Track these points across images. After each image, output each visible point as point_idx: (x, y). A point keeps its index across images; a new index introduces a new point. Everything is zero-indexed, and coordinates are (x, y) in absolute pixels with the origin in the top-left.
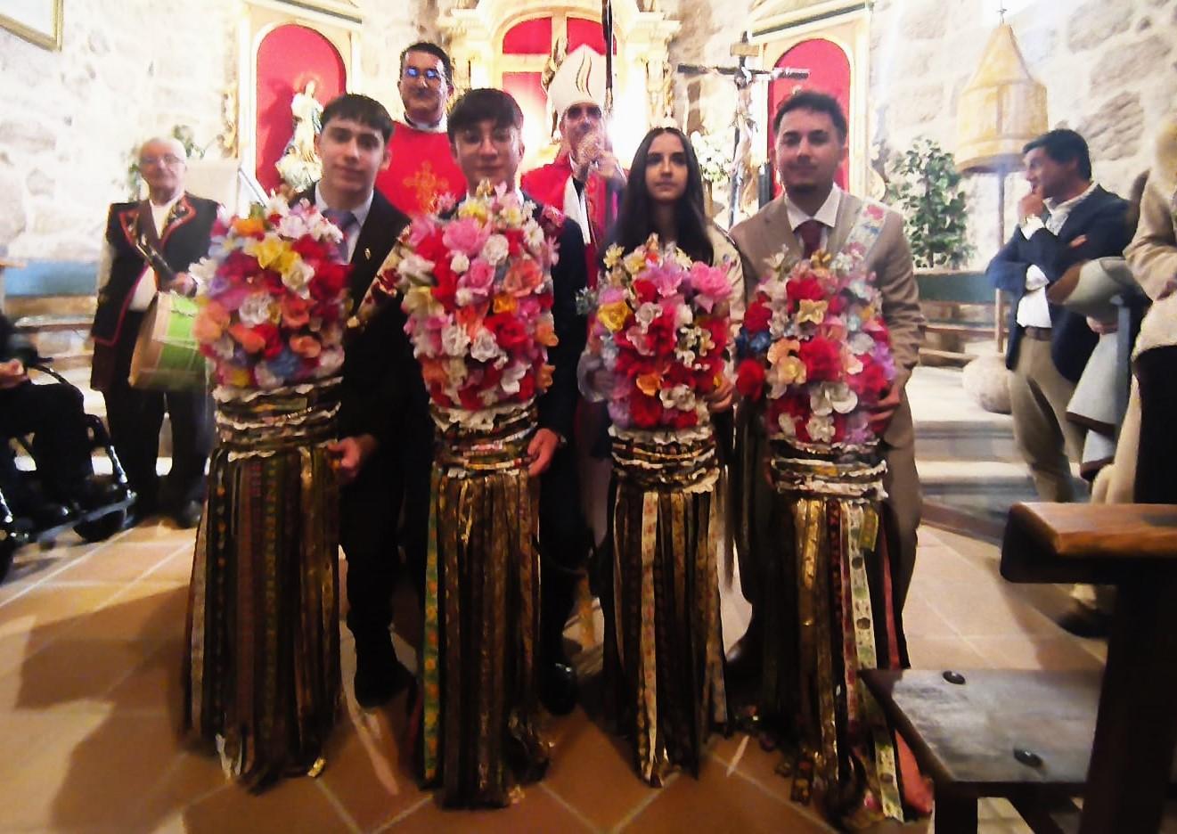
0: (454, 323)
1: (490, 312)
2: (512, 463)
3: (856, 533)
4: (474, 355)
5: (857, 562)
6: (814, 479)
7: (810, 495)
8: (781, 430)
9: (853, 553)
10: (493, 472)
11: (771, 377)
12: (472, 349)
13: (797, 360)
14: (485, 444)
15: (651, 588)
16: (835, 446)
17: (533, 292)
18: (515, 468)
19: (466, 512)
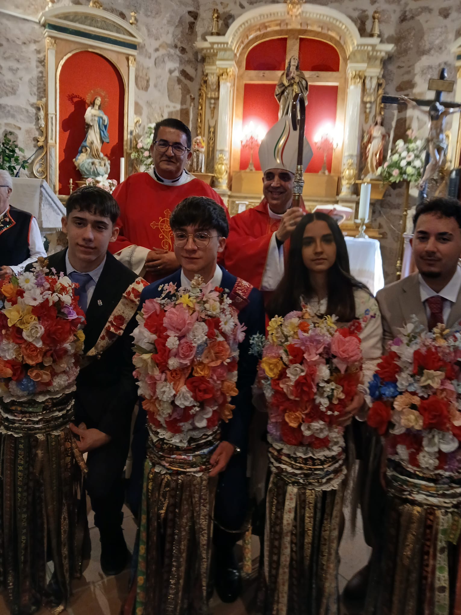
0: (166, 380)
1: (191, 375)
2: (198, 469)
3: (445, 532)
4: (177, 403)
5: (442, 550)
6: (419, 493)
7: (414, 503)
8: (397, 453)
9: (441, 544)
10: (184, 473)
11: (395, 419)
12: (176, 398)
13: (416, 413)
14: (180, 455)
15: (288, 545)
16: (437, 472)
17: (222, 363)
18: (199, 472)
19: (164, 496)
